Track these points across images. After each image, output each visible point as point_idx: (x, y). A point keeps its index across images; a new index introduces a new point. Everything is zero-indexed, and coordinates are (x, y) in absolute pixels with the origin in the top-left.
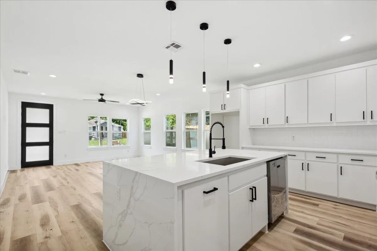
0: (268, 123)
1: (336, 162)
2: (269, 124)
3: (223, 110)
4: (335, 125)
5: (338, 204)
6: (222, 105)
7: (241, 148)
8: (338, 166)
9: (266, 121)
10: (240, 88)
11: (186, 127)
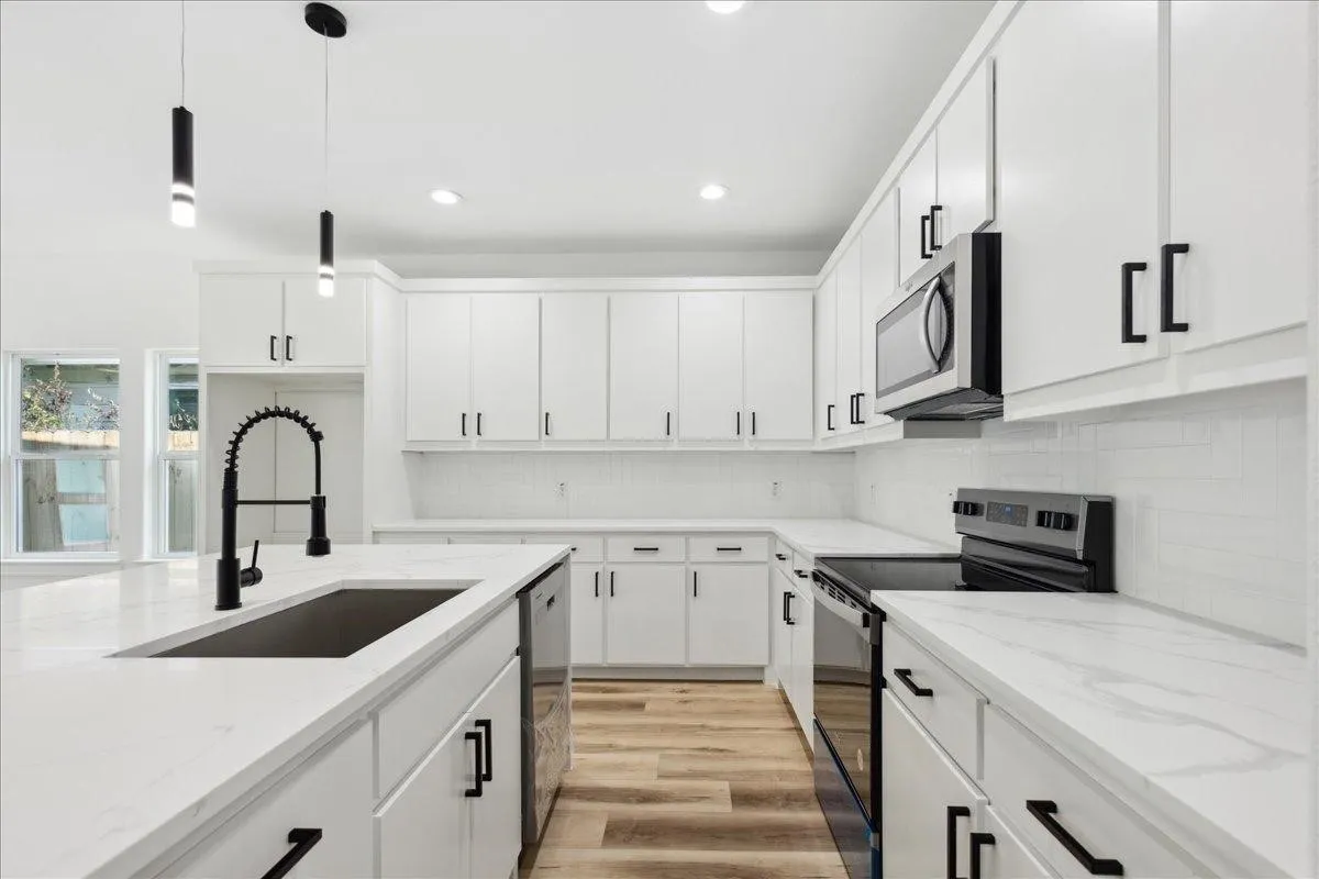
0: (479, 433)
1: (683, 559)
2: (483, 437)
3: (278, 363)
4: (675, 447)
5: (686, 686)
6: (273, 338)
7: (368, 533)
8: (687, 571)
9: (473, 423)
10: (368, 275)
11: (28, 435)
